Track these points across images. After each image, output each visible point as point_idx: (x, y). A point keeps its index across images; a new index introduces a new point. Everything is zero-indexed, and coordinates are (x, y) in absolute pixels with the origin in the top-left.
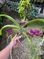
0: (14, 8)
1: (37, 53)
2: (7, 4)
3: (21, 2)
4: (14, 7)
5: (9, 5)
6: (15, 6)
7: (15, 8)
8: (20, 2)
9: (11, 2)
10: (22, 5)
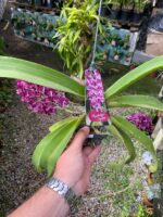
0: (40, 35)
1: (136, 196)
2: (13, 21)
3: (67, 12)
4: (40, 31)
5: (21, 26)
6: (45, 26)
7: (44, 34)
8: (63, 12)
9: (29, 12)
10: (69, 21)
